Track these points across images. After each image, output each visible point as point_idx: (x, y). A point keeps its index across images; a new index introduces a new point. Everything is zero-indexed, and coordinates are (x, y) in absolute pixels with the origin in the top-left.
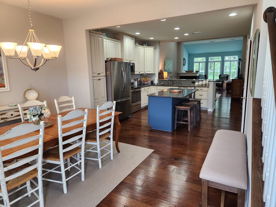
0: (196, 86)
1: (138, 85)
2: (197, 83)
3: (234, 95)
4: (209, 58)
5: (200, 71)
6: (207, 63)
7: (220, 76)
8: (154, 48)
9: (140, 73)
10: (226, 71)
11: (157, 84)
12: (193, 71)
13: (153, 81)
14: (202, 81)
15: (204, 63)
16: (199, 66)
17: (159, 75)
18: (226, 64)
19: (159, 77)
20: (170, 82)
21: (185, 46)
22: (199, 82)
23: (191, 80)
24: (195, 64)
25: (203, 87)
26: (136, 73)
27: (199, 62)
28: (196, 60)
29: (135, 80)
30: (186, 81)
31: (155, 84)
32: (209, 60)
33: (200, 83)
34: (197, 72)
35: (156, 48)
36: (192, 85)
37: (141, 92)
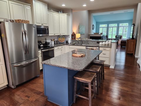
0: (100, 46)
1: (55, 44)
2: (101, 43)
3: (129, 51)
4: (110, 24)
5: (103, 33)
6: (108, 28)
7: (116, 36)
8: (67, 14)
9: (55, 35)
10: (120, 33)
11: (71, 43)
12: (99, 33)
13: (67, 41)
14: (105, 41)
15: (106, 28)
16: (102, 30)
17: (72, 36)
18: (120, 29)
19: (72, 38)
20: (80, 42)
21: (94, 16)
22: (102, 43)
23: (97, 40)
24: (100, 28)
25: (106, 47)
26: (50, 35)
27: (103, 27)
28: (101, 26)
29: (52, 41)
30: (93, 41)
31: (69, 43)
32: (109, 26)
33: (104, 43)
34: (101, 34)
35: (70, 15)
36: (97, 45)
37: (55, 51)
